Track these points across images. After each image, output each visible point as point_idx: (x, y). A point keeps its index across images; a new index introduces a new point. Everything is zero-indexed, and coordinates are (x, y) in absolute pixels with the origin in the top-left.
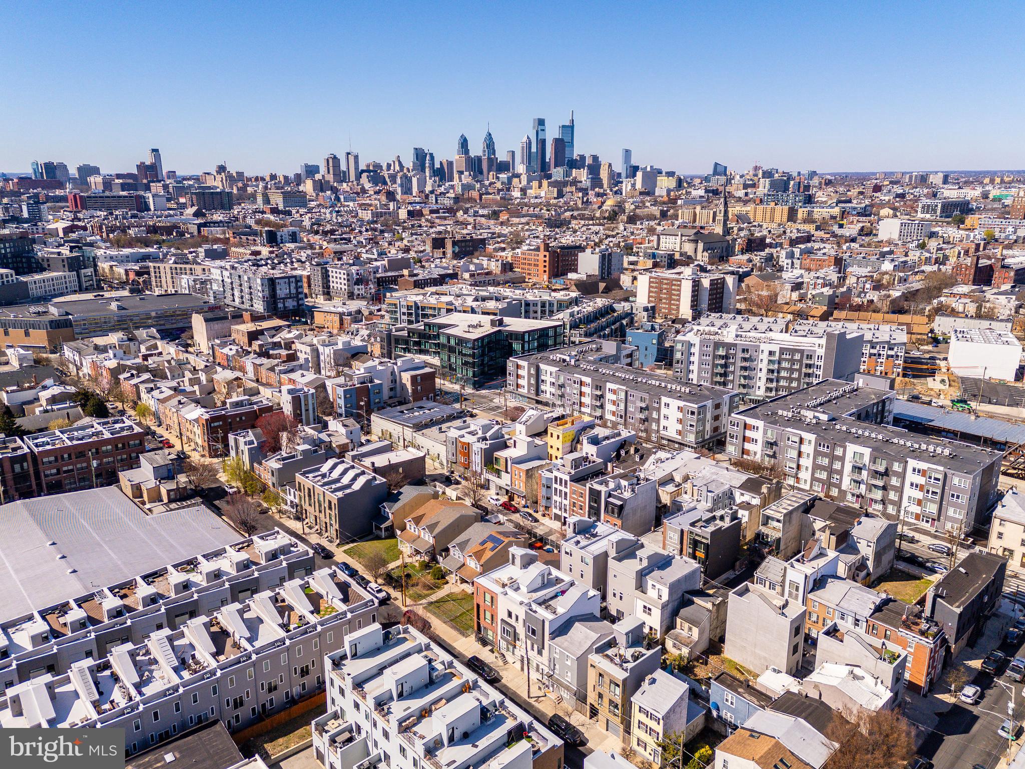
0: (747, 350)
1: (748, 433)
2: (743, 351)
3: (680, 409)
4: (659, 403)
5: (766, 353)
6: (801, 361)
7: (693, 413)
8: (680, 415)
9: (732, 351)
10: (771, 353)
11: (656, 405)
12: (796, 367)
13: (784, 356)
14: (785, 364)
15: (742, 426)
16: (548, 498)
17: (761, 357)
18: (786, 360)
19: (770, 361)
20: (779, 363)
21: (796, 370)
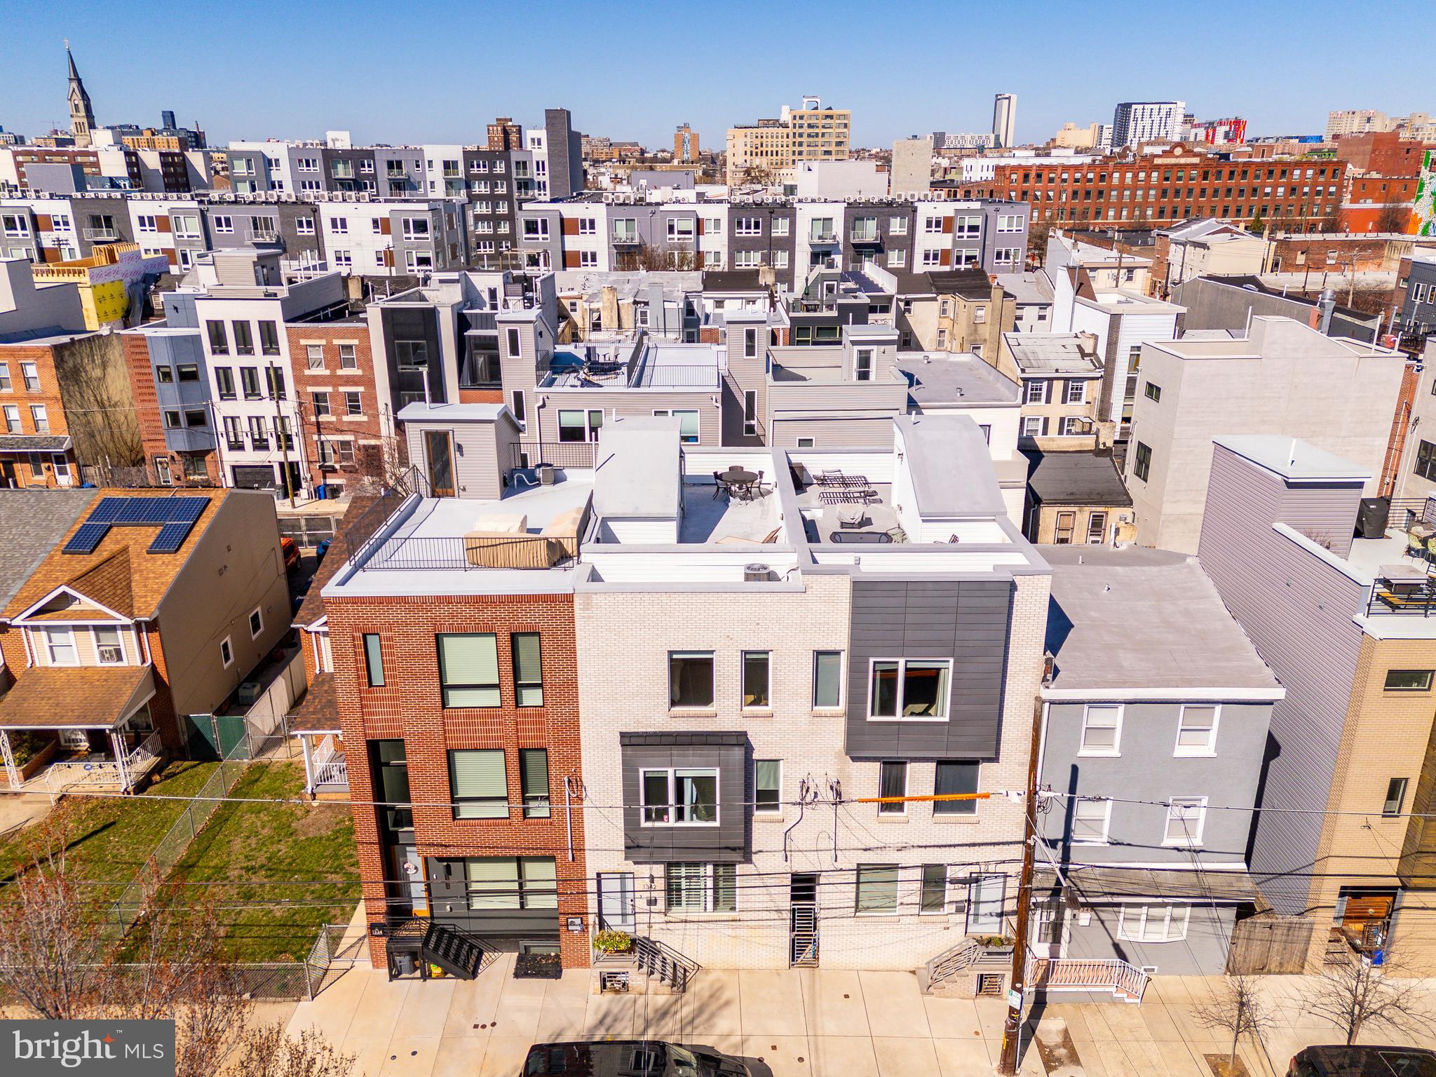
0: (399, 164)
1: (573, 243)
2: (390, 165)
3: (381, 225)
4: (315, 223)
5: (438, 168)
6: (507, 177)
7: (421, 226)
8: (385, 241)
9: (366, 170)
10: (447, 165)
11: (306, 231)
12: (503, 190)
13: (475, 171)
14: (480, 188)
15: (554, 226)
16: (198, 420)
17: (430, 176)
18: (480, 177)
19: (449, 184)
20: (468, 186)
21: (502, 197)
